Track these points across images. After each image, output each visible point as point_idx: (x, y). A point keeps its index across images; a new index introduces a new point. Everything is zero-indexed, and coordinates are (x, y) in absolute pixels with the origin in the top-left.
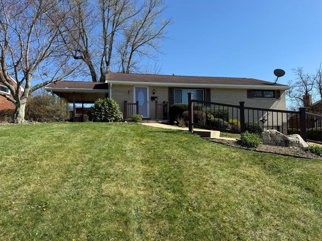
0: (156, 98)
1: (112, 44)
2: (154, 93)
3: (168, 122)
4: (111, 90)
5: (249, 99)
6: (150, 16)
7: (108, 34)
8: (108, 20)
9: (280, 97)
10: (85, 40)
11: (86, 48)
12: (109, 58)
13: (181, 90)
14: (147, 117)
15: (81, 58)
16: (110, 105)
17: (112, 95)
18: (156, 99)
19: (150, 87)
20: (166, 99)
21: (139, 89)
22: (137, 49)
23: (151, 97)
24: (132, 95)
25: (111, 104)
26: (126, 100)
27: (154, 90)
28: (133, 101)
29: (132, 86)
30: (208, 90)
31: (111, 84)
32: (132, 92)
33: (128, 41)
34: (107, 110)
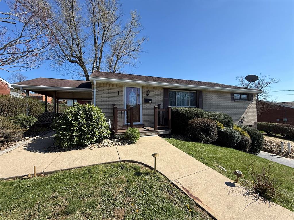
0: (151, 100)
1: (101, 53)
2: (148, 95)
3: (170, 132)
4: (95, 90)
5: (232, 102)
6: (130, 35)
7: (98, 44)
8: (98, 33)
9: (253, 100)
10: (80, 48)
11: (80, 54)
12: (100, 63)
13: (175, 91)
14: (140, 122)
15: (76, 62)
16: (89, 117)
17: (96, 97)
18: (150, 102)
19: (144, 87)
20: (161, 101)
21: (130, 89)
22: (121, 59)
23: (145, 99)
24: (123, 97)
25: (91, 115)
26: (114, 103)
27: (148, 91)
28: (123, 106)
29: (122, 85)
30: (200, 92)
31: (95, 82)
32: (123, 93)
33: (114, 53)
34: (82, 126)
